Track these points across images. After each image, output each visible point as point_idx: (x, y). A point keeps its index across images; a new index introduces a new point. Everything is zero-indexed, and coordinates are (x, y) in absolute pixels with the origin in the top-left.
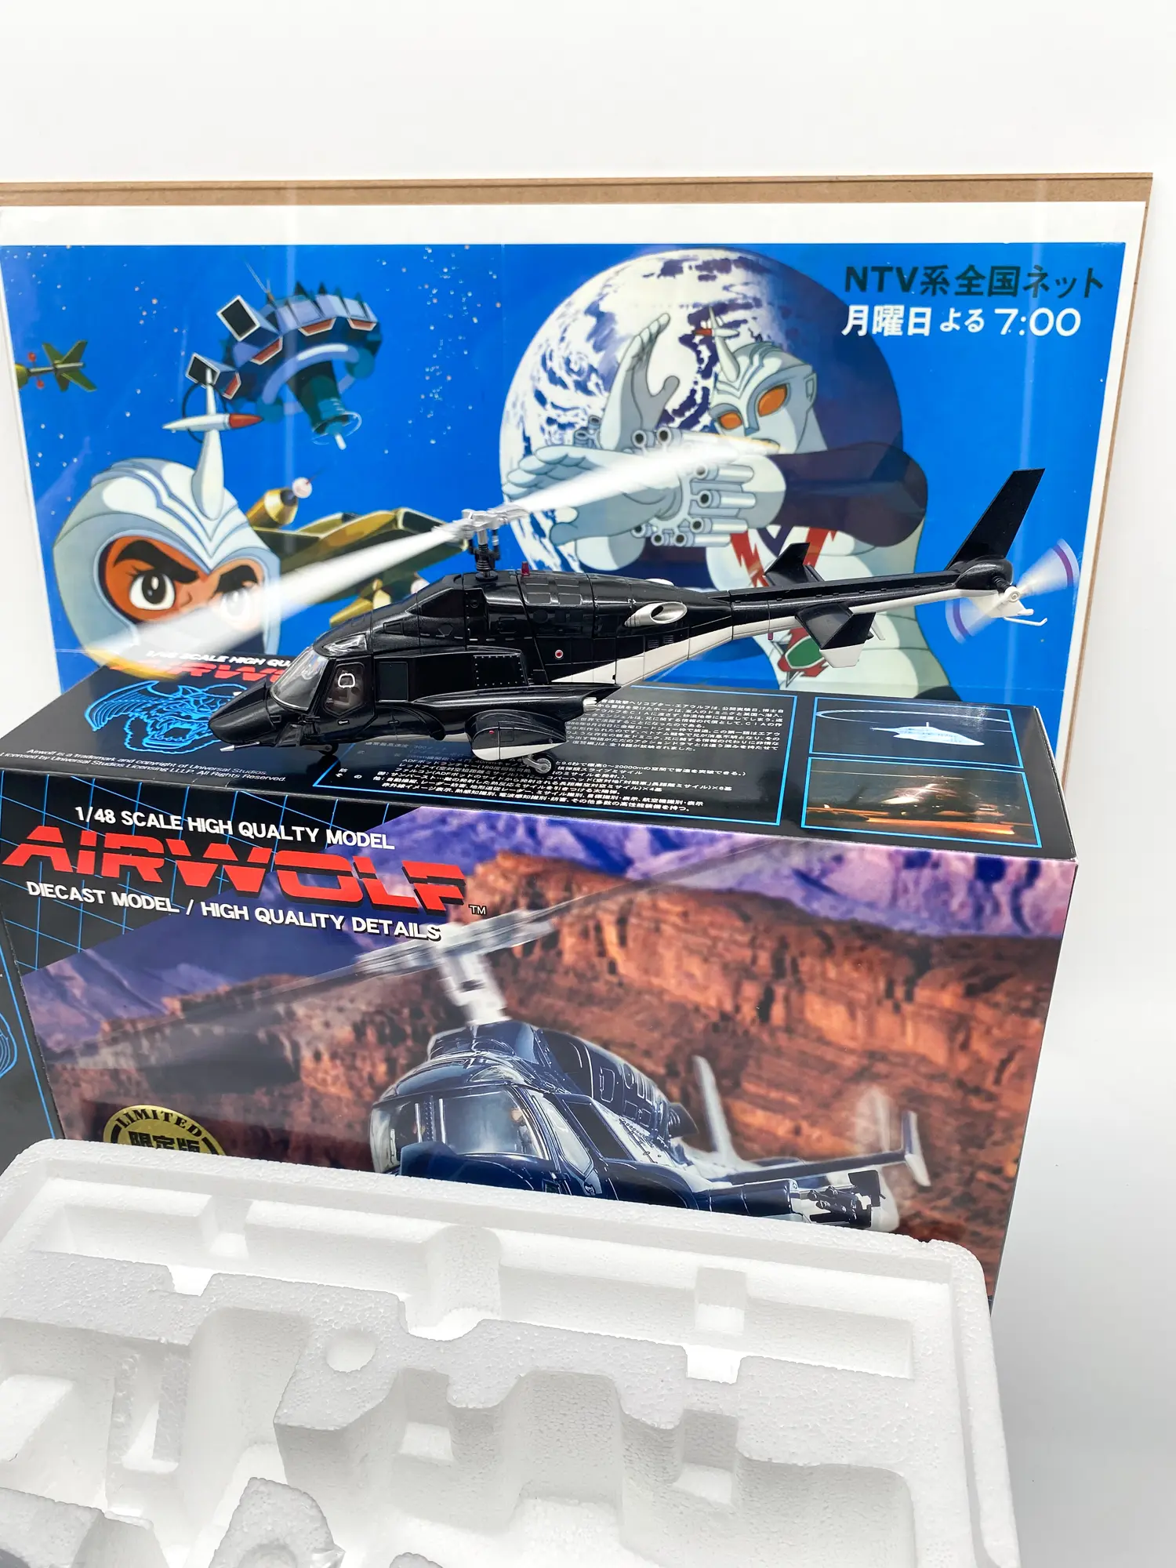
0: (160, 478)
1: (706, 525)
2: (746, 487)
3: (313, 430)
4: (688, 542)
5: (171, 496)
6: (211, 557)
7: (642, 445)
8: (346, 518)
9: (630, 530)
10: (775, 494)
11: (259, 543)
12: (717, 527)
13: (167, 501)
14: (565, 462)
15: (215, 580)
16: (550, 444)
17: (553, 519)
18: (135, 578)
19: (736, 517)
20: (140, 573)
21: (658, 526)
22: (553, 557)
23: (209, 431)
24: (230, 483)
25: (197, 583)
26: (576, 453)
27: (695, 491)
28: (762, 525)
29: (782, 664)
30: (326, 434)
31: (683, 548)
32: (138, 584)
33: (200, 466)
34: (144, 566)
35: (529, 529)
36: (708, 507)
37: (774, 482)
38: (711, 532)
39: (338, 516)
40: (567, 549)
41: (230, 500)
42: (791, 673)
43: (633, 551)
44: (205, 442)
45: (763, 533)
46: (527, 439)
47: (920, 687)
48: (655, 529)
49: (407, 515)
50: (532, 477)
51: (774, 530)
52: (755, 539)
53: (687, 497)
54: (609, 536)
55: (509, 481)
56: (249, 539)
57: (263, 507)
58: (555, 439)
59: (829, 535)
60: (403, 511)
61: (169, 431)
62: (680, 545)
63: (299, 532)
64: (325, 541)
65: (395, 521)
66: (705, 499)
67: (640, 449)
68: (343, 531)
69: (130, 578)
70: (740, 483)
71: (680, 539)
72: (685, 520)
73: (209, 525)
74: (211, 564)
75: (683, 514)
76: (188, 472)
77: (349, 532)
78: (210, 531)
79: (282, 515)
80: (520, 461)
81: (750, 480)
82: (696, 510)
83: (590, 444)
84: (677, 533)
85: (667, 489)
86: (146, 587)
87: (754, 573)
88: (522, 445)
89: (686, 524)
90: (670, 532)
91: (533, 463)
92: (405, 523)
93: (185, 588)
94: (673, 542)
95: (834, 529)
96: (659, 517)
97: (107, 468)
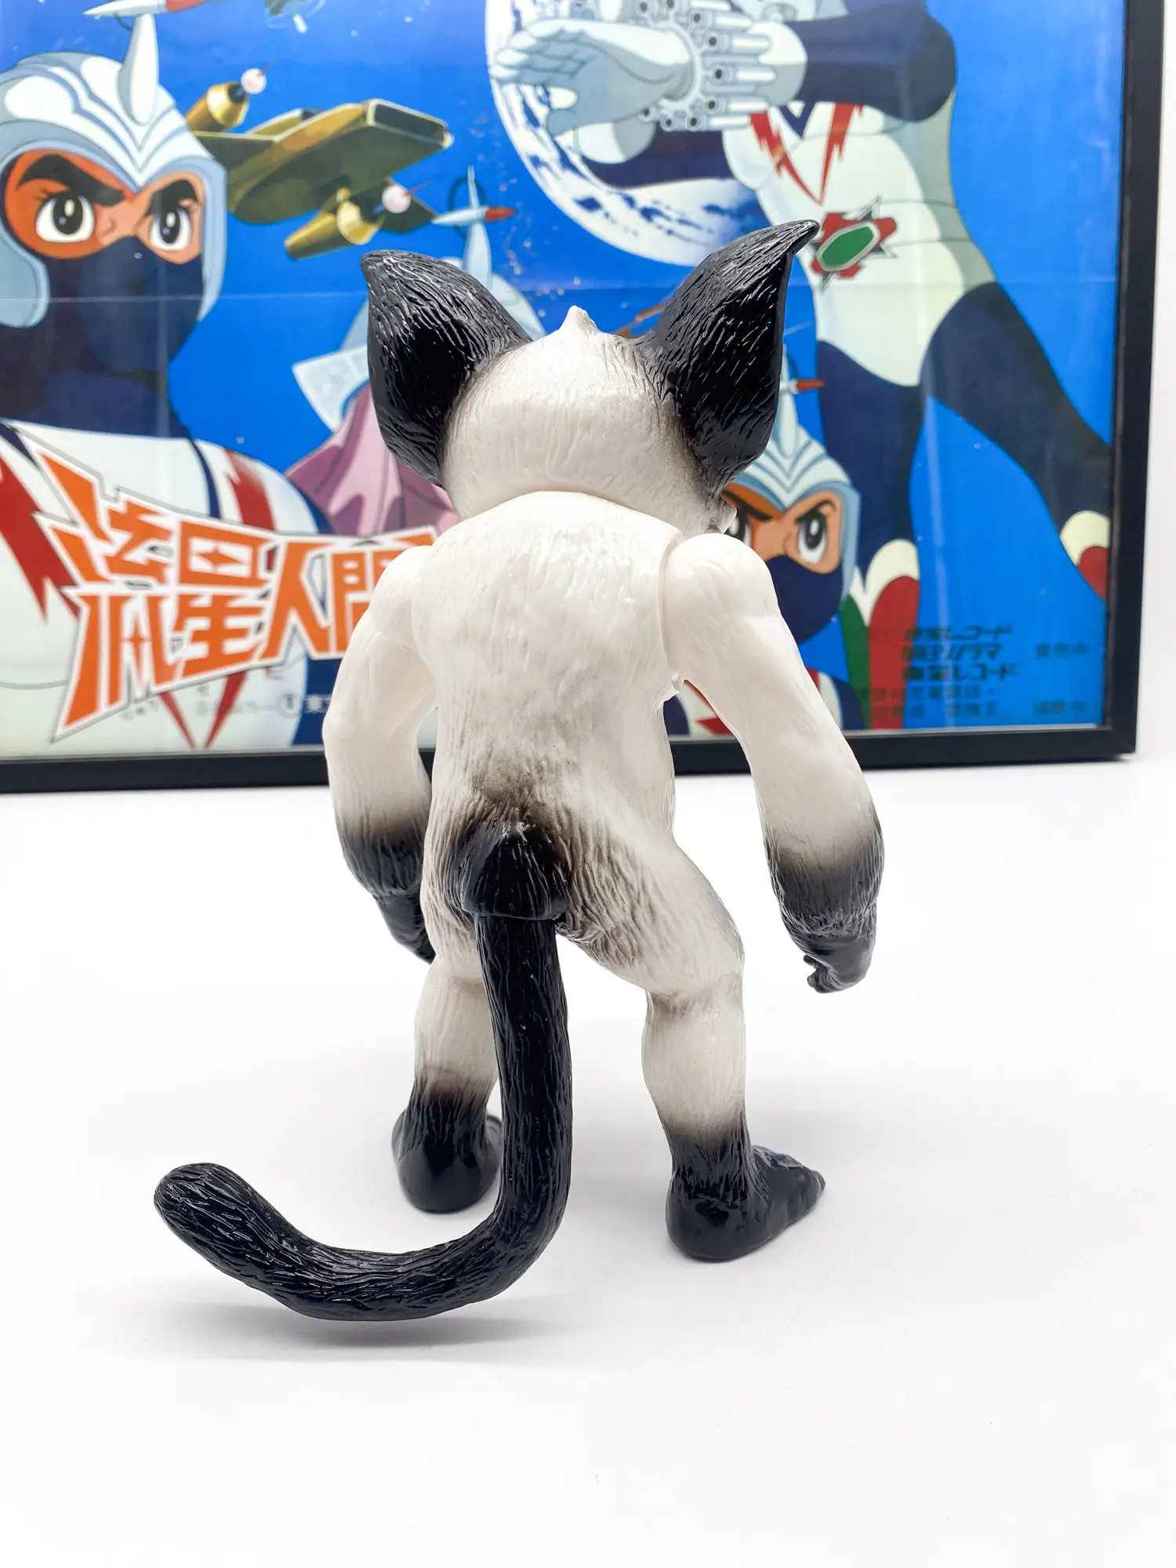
0: (78, 74)
1: (721, 104)
2: (764, 59)
3: (268, 10)
4: (703, 126)
5: (93, 97)
6: (140, 171)
7: (646, 15)
8: (306, 115)
9: (635, 115)
10: (794, 67)
11: (200, 151)
12: (736, 106)
13: (87, 105)
14: (562, 37)
15: (143, 202)
16: (543, 18)
17: (548, 104)
18: (45, 202)
19: (754, 95)
20: (51, 196)
21: (669, 108)
22: (548, 150)
23: (140, 15)
24: (167, 78)
25: (123, 206)
26: (573, 26)
27: (708, 64)
28: (782, 102)
29: (815, 266)
30: (281, 15)
31: (699, 134)
32: (48, 211)
33: (128, 58)
34: (56, 187)
35: (521, 118)
36: (725, 84)
37: (791, 53)
38: (727, 113)
39: (296, 113)
40: (566, 140)
41: (166, 100)
42: (826, 276)
43: (642, 139)
44: (136, 29)
45: (785, 112)
46: (517, 13)
47: (966, 285)
48: (664, 112)
49: (379, 109)
50: (520, 58)
51: (796, 108)
52: (777, 120)
53: (700, 73)
54: (616, 121)
55: (498, 63)
56: (190, 147)
57: (206, 108)
58: (550, 13)
59: (856, 112)
60: (374, 103)
61: (92, 17)
62: (694, 129)
63: (250, 135)
64: (282, 142)
65: (364, 116)
66: (719, 74)
67: (645, 19)
68: (301, 132)
69: (38, 203)
70: (755, 54)
71: (694, 122)
72: (698, 100)
73: (139, 132)
74: (140, 179)
75: (695, 94)
76: (113, 67)
77: (309, 133)
78: (139, 140)
79: (231, 115)
80: (509, 38)
81: (765, 51)
82: (710, 87)
83: (589, 15)
84: (690, 115)
85: (677, 65)
86: (58, 212)
87: (778, 158)
88: (512, 19)
89: (699, 103)
90: (680, 114)
91: (525, 40)
92: (377, 118)
93: (107, 213)
94: (685, 125)
95: (861, 104)
96: (671, 96)
97: (12, 66)
